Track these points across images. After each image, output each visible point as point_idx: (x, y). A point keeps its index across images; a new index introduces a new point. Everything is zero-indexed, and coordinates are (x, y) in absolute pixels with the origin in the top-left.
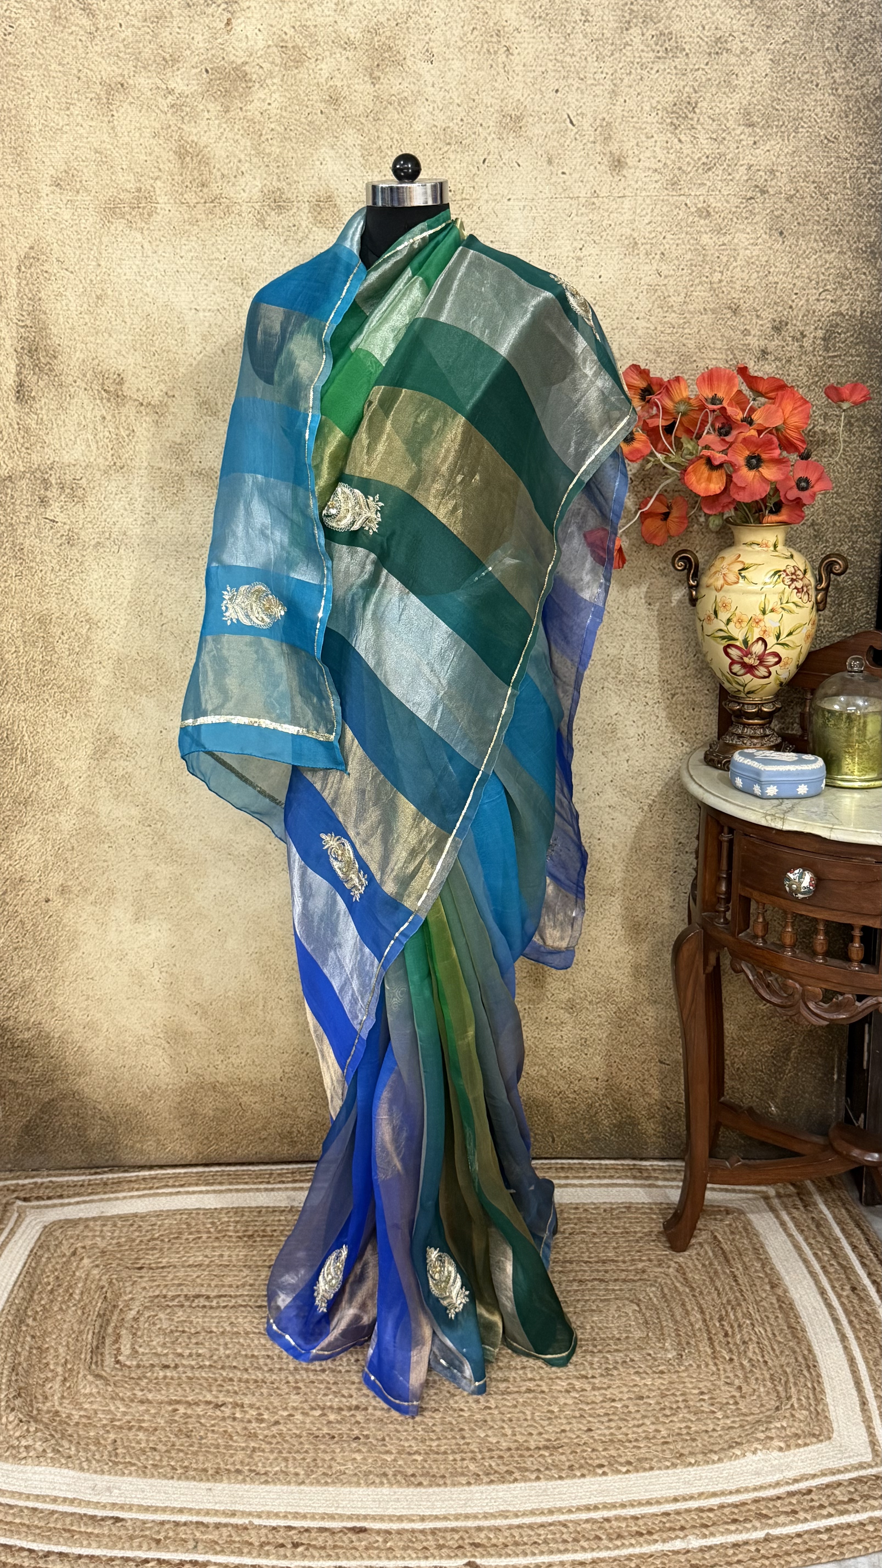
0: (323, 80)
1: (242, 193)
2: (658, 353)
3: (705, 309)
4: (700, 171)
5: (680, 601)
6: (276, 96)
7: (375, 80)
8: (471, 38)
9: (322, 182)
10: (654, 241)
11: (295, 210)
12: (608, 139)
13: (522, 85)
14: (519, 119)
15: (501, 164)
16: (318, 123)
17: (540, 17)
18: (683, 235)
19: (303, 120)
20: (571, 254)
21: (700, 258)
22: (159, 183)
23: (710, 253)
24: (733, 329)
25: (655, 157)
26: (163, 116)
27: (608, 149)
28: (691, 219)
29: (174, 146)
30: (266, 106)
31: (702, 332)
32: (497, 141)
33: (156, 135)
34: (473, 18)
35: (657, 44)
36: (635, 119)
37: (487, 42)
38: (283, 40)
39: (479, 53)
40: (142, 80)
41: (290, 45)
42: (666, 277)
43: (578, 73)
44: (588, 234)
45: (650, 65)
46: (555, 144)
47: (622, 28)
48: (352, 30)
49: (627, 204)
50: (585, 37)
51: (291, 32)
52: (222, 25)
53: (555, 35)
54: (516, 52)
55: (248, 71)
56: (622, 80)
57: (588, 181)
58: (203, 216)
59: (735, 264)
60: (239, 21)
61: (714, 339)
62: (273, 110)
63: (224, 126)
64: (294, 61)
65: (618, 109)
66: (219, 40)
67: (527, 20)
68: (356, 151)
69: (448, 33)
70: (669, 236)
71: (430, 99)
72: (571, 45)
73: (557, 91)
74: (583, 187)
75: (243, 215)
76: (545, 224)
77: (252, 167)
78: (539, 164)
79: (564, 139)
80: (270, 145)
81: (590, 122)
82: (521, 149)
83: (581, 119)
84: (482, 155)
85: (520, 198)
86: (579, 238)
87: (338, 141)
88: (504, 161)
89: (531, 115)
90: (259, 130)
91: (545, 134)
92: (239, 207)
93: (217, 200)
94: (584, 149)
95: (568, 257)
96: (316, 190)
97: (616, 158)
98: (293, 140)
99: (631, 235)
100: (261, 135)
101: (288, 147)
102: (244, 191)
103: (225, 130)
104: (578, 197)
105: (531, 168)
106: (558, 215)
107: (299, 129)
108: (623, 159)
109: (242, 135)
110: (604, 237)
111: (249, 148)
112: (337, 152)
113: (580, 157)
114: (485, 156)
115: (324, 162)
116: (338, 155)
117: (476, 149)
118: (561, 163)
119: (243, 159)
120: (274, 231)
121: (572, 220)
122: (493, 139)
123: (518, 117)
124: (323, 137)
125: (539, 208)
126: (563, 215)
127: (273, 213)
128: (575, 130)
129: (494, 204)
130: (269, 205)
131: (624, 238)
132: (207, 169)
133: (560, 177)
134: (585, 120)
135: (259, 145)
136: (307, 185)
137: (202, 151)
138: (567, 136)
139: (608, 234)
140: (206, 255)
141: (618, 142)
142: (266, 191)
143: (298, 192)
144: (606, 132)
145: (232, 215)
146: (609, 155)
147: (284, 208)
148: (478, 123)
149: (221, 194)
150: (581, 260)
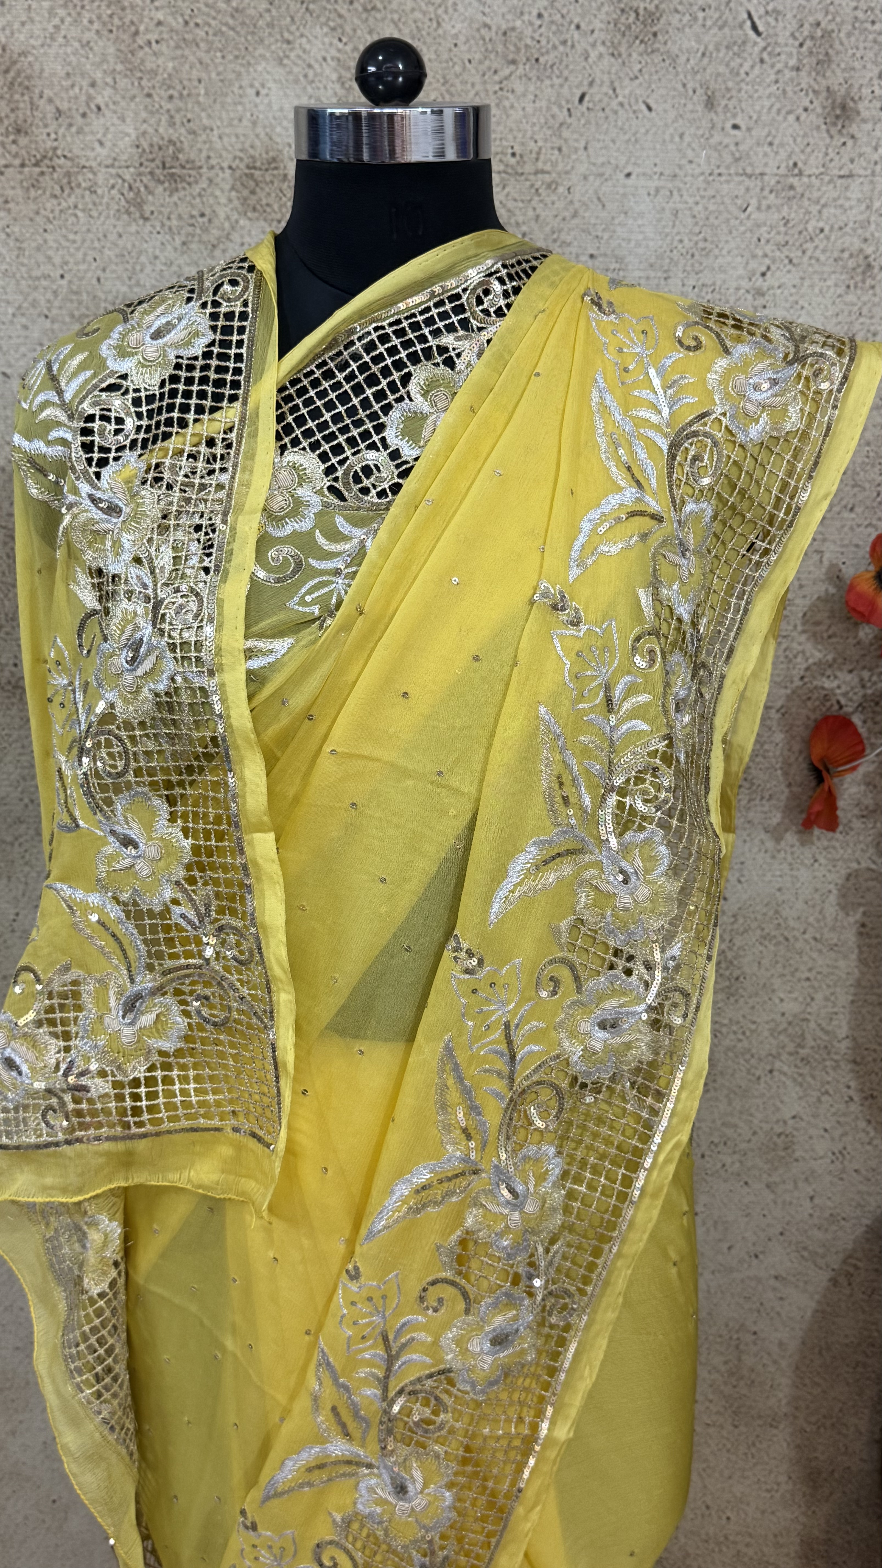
1: (98, 149)
9: (259, 130)
11: (204, 184)
12: (824, 63)
14: (653, 17)
15: (614, 104)
16: (251, 12)
20: (745, 284)
27: (824, 83)
32: (607, 60)
44: (780, 246)
46: (722, 69)
49: (855, 191)
57: (782, 145)
58: (19, 192)
63: (61, 12)
65: (846, 5)
68: (328, 71)
74: (772, 155)
75: (99, 191)
76: (696, 224)
77: (118, 98)
78: (690, 106)
79: (739, 61)
80: (155, 54)
81: (790, 28)
82: (655, 77)
83: (773, 23)
84: (577, 87)
85: (649, 172)
86: (760, 253)
87: (292, 50)
88: (620, 99)
89: (677, 11)
90: (132, 23)
91: (702, 49)
92: (90, 176)
93: (47, 162)
94: (777, 82)
95: (738, 289)
96: (247, 145)
97: (839, 101)
98: (202, 45)
99: (861, 251)
100: (137, 33)
101: (191, 58)
102: (101, 143)
103: (62, 21)
104: (762, 174)
105: (672, 114)
106: (722, 208)
107: (213, 23)
108: (851, 104)
109: (98, 32)
110: (809, 253)
111: (111, 60)
112: (290, 72)
113: (769, 96)
114: (584, 89)
115: (263, 92)
116: (291, 77)
117: (566, 73)
118: (731, 106)
119: (99, 82)
120: (163, 225)
121: (748, 217)
122: (601, 56)
123: (651, 14)
124: (262, 41)
125: (685, 193)
126: (732, 208)
127: (160, 189)
128: (762, 43)
129: (597, 183)
130: (151, 173)
131: (846, 255)
132: (26, 98)
133: (728, 135)
134: (781, 24)
135: (132, 53)
136: (229, 136)
137: (14, 63)
138: (745, 55)
139: (816, 247)
140: (23, 269)
141: (844, 70)
142: (145, 145)
143: (210, 149)
144: (822, 50)
145: (78, 191)
146: (824, 94)
147: (183, 180)
148: (571, 22)
149: (55, 149)
150: (763, 295)
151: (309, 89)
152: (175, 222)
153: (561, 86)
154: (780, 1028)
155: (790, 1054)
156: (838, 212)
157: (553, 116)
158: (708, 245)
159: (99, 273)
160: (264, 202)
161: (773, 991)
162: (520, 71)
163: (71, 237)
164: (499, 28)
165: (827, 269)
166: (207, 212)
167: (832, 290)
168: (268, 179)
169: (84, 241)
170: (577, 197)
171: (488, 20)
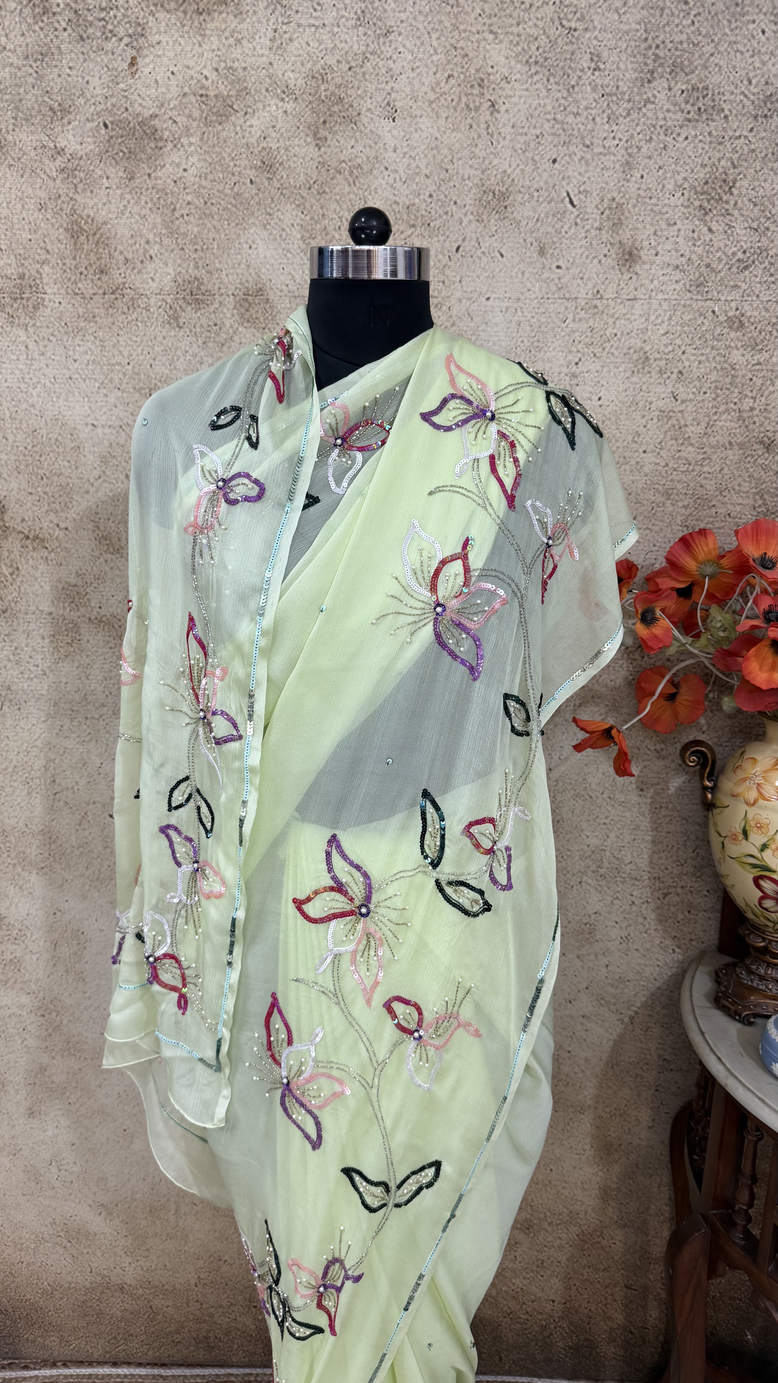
0: (253, 140)
1: (151, 283)
2: (667, 494)
3: (730, 443)
4: (734, 269)
5: (679, 789)
6: (193, 159)
7: (320, 142)
8: (446, 89)
9: (251, 271)
10: (670, 356)
11: (216, 305)
12: (617, 225)
13: (508, 153)
14: (504, 196)
15: (479, 253)
16: (246, 195)
17: (536, 63)
18: (708, 350)
19: (229, 192)
20: (565, 370)
21: (728, 380)
22: (46, 269)
23: (740, 373)
24: (765, 468)
25: (677, 250)
26: (50, 183)
27: (618, 238)
28: (719, 330)
29: (65, 221)
30: (181, 173)
31: (726, 471)
32: (474, 224)
33: (42, 207)
34: (449, 62)
35: (687, 103)
36: (654, 201)
37: (467, 95)
38: (202, 87)
39: (455, 109)
40: (23, 136)
41: (212, 94)
42: (683, 402)
43: (583, 138)
44: (588, 345)
45: (677, 130)
46: (550, 229)
47: (642, 79)
48: (292, 75)
49: (638, 309)
50: (594, 90)
51: (213, 76)
52: (125, 66)
53: (555, 87)
54: (503, 108)
55: (159, 127)
56: (639, 148)
57: (589, 279)
58: (102, 311)
59: (771, 388)
60: (147, 60)
61: (740, 480)
62: (190, 177)
63: (128, 197)
64: (217, 114)
65: (632, 187)
66: (122, 86)
67: (519, 66)
68: (295, 233)
69: (416, 82)
70: (690, 350)
71: (391, 168)
72: (576, 101)
73: (554, 161)
74: (583, 285)
75: (152, 310)
76: (533, 330)
77: (163, 251)
78: (528, 254)
79: (561, 224)
80: (186, 223)
81: (595, 203)
82: (506, 235)
83: (584, 199)
84: (455, 242)
85: (501, 296)
86: (575, 350)
87: (272, 219)
88: (483, 249)
89: (520, 192)
90: (172, 203)
91: (537, 216)
92: (146, 300)
93: (119, 291)
94: (586, 237)
95: (560, 373)
96: (244, 280)
97: (627, 250)
98: (216, 217)
99: (642, 348)
100: (175, 209)
101: (209, 225)
102: (153, 279)
103: (129, 202)
104: (576, 298)
105: (517, 259)
106: (549, 320)
107: (222, 203)
108: (636, 252)
109: (150, 209)
110: (607, 350)
111: (159, 227)
112: (271, 234)
113: (581, 247)
114: (460, 243)
115: (254, 246)
116: (272, 237)
117: (447, 233)
118: (555, 254)
119: (151, 240)
120: (191, 331)
121: (567, 326)
122: (470, 221)
123: (503, 194)
124: (253, 214)
125: (525, 310)
126: (556, 320)
127: (189, 308)
128: (576, 213)
129: (468, 304)
130: (184, 298)
131: (632, 351)
132: (106, 251)
133: (554, 272)
134: (589, 200)
135: (172, 222)
136: (232, 274)
137: (100, 229)
138: (565, 220)
139: (612, 346)
140: (105, 359)
141: (631, 230)
142: (180, 281)
143: (221, 283)
144: (616, 216)
145: (139, 310)
146: (618, 245)
147: (204, 303)
148: (451, 200)
149: (124, 283)
150: (576, 377)
151: (283, 245)
152: (198, 330)
153: (445, 241)
154: (587, 855)
155: (593, 872)
156: (627, 323)
157: (439, 261)
158: (540, 344)
159: (151, 361)
160: (254, 316)
161: (582, 830)
162: (418, 232)
163: (134, 339)
164: (404, 204)
165: (618, 360)
166: (219, 323)
167: (622, 374)
168: (257, 302)
169: (142, 341)
170: (455, 313)
171: (397, 199)
